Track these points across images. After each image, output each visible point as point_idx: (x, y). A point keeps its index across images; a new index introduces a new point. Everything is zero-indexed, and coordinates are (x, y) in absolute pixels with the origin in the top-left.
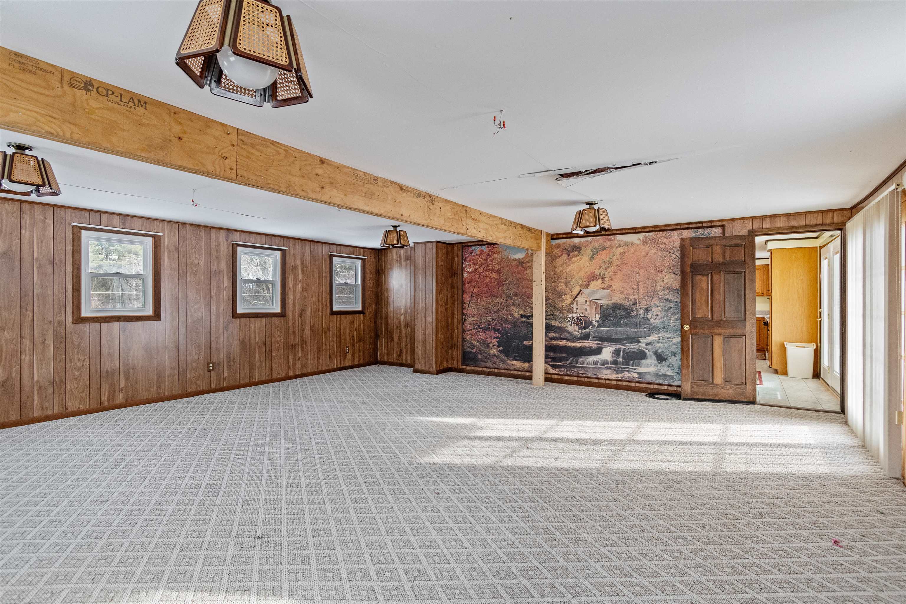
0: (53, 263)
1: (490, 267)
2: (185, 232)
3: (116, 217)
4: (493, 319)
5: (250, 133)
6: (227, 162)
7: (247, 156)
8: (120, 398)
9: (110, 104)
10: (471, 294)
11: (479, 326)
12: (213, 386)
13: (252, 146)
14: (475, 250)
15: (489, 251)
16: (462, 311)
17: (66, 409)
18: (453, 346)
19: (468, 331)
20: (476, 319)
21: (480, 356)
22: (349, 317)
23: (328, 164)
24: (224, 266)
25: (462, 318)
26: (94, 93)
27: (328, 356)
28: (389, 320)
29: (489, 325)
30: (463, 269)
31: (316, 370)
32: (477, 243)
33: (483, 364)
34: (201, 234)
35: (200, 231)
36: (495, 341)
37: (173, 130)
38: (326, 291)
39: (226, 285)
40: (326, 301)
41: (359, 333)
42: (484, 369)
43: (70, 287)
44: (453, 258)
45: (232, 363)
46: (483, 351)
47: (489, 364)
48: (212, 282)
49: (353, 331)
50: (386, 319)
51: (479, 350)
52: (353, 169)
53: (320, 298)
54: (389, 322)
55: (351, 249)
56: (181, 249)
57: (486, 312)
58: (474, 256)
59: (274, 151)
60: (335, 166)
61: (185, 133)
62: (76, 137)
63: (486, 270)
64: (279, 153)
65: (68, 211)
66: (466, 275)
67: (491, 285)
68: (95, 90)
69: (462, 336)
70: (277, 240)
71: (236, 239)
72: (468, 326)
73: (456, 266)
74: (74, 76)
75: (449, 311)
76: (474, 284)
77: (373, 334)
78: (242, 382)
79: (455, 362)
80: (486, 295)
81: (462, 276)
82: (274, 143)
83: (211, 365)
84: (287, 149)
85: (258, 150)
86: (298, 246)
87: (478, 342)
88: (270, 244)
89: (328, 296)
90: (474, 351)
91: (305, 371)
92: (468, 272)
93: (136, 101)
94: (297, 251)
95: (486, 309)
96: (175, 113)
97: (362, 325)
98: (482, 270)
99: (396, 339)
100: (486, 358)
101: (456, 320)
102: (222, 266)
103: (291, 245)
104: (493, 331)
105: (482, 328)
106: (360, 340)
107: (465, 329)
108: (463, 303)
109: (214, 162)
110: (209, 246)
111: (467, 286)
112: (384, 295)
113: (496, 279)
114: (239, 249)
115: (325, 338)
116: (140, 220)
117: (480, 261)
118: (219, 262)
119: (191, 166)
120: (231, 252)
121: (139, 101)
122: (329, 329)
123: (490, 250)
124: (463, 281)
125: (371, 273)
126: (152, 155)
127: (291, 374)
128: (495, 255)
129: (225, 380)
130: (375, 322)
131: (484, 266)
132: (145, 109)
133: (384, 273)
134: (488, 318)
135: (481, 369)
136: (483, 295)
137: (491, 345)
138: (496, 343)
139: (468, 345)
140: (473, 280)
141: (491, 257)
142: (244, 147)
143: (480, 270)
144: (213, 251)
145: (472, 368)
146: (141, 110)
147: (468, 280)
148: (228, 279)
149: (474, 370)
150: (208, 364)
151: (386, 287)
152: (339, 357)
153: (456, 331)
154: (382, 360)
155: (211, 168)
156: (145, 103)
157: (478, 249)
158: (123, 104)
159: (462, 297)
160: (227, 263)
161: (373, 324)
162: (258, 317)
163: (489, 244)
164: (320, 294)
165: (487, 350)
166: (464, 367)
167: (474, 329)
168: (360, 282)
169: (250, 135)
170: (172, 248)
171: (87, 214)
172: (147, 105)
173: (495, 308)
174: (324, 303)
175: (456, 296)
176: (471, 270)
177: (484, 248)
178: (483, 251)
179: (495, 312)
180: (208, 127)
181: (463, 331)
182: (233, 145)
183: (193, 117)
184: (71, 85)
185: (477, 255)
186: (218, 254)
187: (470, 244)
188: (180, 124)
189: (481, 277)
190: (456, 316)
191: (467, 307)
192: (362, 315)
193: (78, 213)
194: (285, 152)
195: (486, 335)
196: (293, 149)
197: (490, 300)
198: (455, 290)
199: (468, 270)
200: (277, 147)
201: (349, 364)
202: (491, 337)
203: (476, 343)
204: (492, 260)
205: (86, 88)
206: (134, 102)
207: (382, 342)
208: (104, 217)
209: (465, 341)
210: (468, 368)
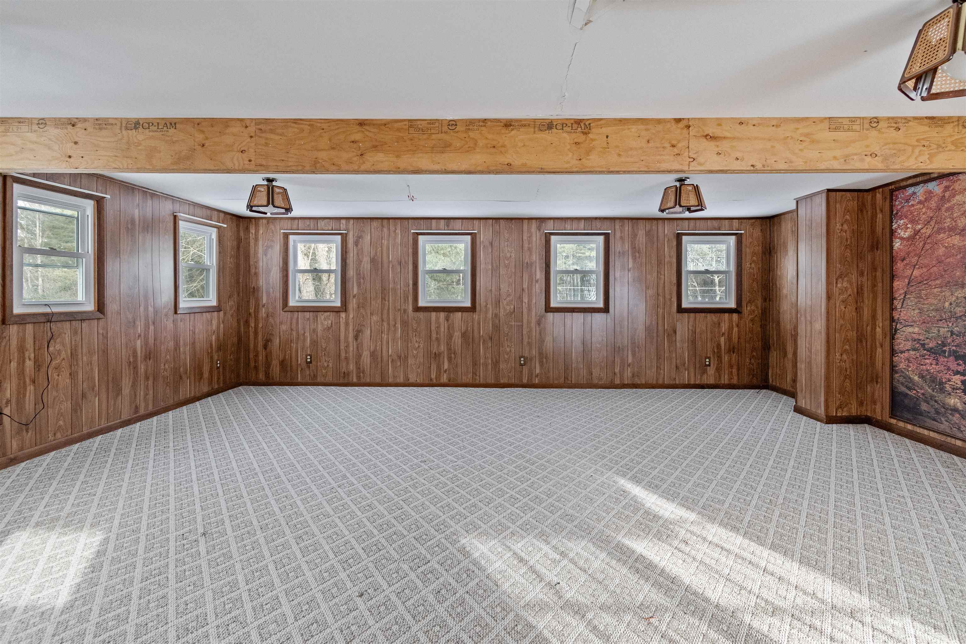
0: (400, 263)
1: (948, 223)
2: (498, 227)
3: (442, 221)
4: (952, 333)
5: (269, 119)
6: (244, 155)
7: (266, 143)
8: (444, 379)
9: (151, 134)
10: (907, 281)
11: (923, 345)
12: (525, 381)
13: (272, 131)
14: (914, 193)
15: (944, 191)
16: (891, 314)
17: (408, 380)
18: (875, 379)
19: (902, 352)
20: (916, 330)
21: (924, 407)
22: (711, 317)
23: (369, 125)
24: (536, 258)
25: (891, 326)
26: (141, 129)
27: (674, 366)
28: (782, 324)
29: (944, 344)
30: (892, 233)
31: (654, 382)
32: (918, 179)
33: (930, 423)
34: (513, 227)
35: (512, 224)
36: (957, 380)
37: (197, 140)
38: (671, 282)
39: (538, 277)
40: (671, 294)
41: (730, 339)
42: (932, 434)
43: (411, 282)
44: (874, 216)
45: (544, 360)
46: (932, 397)
47: (944, 426)
48: (524, 275)
49: (719, 337)
50: (778, 323)
51: (923, 394)
52: (410, 121)
53: (661, 291)
54: (782, 327)
55: (715, 223)
56: (496, 244)
57: (938, 317)
58: (913, 205)
59: (296, 130)
60: (381, 125)
61: (207, 138)
62: (130, 166)
63: (939, 232)
64: (302, 130)
65: (410, 221)
66: (897, 244)
67: (948, 260)
68: (141, 127)
69: (892, 361)
70: (598, 224)
71: (549, 228)
72: (901, 343)
73: (879, 229)
74: (128, 121)
75: (866, 313)
76: (914, 260)
77: (759, 344)
78: (556, 382)
79: (878, 408)
80: (938, 282)
81: (892, 247)
82: (296, 121)
83: (522, 359)
84: (311, 123)
85: (278, 134)
86: (628, 227)
87: (922, 377)
88: (590, 228)
89: (675, 289)
90: (912, 393)
91: (637, 381)
92: (902, 239)
93: (168, 125)
94: (626, 233)
95: (937, 310)
96: (198, 124)
97: (735, 329)
98: (929, 232)
99: (790, 355)
100: (937, 413)
101: (878, 330)
102: (534, 257)
103: (617, 227)
104: (952, 358)
105: (930, 350)
106: (731, 350)
107: (896, 348)
108: (892, 299)
109: (232, 159)
110: (521, 239)
111: (899, 265)
112: (776, 286)
113: (960, 248)
114: (553, 238)
115: (668, 341)
116: (460, 220)
117: (925, 213)
118: (531, 254)
119: (212, 168)
120: (544, 242)
121: (171, 124)
122: (675, 332)
123: (947, 188)
124: (892, 257)
125: (754, 254)
126: (181, 166)
127: (617, 381)
128: (957, 197)
129: (537, 376)
130: (763, 327)
131: (932, 223)
132: (175, 129)
133: (776, 253)
134: (942, 330)
135: (926, 432)
136: (933, 283)
137: (948, 387)
138: (959, 385)
139: (901, 379)
140: (912, 254)
141: (949, 201)
142: (263, 135)
143: (927, 231)
144: (525, 243)
145: (909, 427)
146: (172, 130)
147: (902, 254)
148: (541, 271)
149: (912, 432)
150: (520, 358)
151: (779, 273)
152: (692, 370)
153: (879, 350)
154: (774, 384)
155: (230, 165)
156: (175, 124)
157: (920, 190)
158: (159, 130)
159: (892, 287)
160: (540, 255)
161: (757, 328)
162: (574, 312)
163: (942, 176)
164: (661, 285)
165: (940, 397)
166: (893, 421)
167: (914, 350)
168: (732, 268)
169: (269, 121)
170: (487, 243)
171: (422, 222)
172: (177, 125)
173: (958, 310)
174: (668, 297)
175: (880, 285)
176: (907, 235)
177: (931, 186)
178: (930, 192)
179: (957, 318)
180: (227, 126)
181: (893, 352)
182: (251, 137)
183: (213, 122)
184: (127, 129)
185: (920, 202)
186: (530, 246)
187: (905, 183)
188: (203, 132)
189: (927, 247)
190: (879, 323)
191: (899, 306)
192: (735, 316)
193: (416, 221)
194: (309, 127)
195: (937, 364)
196: (319, 121)
197: (948, 294)
198: (879, 274)
199: (902, 234)
200: (299, 124)
201: (712, 381)
202: (949, 369)
203: (916, 378)
204: (948, 210)
205: (136, 128)
206: (167, 126)
207: (774, 357)
208: (434, 222)
209: (897, 373)
210: (901, 424)
